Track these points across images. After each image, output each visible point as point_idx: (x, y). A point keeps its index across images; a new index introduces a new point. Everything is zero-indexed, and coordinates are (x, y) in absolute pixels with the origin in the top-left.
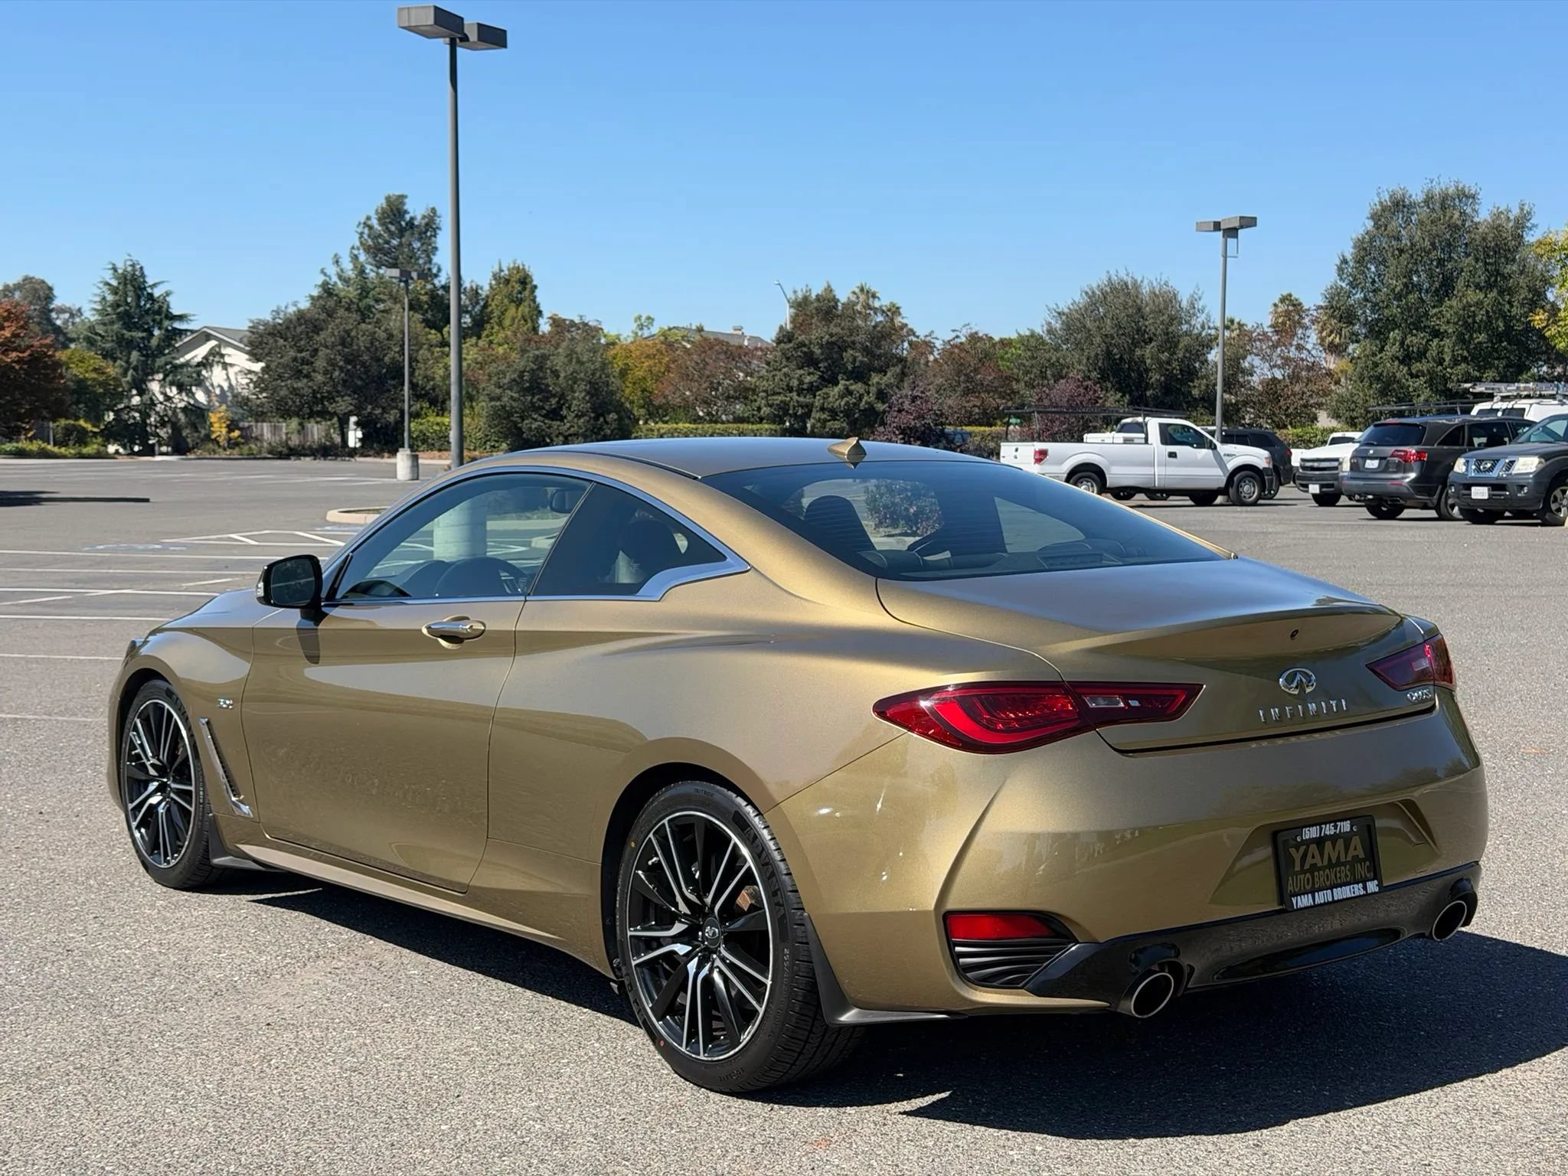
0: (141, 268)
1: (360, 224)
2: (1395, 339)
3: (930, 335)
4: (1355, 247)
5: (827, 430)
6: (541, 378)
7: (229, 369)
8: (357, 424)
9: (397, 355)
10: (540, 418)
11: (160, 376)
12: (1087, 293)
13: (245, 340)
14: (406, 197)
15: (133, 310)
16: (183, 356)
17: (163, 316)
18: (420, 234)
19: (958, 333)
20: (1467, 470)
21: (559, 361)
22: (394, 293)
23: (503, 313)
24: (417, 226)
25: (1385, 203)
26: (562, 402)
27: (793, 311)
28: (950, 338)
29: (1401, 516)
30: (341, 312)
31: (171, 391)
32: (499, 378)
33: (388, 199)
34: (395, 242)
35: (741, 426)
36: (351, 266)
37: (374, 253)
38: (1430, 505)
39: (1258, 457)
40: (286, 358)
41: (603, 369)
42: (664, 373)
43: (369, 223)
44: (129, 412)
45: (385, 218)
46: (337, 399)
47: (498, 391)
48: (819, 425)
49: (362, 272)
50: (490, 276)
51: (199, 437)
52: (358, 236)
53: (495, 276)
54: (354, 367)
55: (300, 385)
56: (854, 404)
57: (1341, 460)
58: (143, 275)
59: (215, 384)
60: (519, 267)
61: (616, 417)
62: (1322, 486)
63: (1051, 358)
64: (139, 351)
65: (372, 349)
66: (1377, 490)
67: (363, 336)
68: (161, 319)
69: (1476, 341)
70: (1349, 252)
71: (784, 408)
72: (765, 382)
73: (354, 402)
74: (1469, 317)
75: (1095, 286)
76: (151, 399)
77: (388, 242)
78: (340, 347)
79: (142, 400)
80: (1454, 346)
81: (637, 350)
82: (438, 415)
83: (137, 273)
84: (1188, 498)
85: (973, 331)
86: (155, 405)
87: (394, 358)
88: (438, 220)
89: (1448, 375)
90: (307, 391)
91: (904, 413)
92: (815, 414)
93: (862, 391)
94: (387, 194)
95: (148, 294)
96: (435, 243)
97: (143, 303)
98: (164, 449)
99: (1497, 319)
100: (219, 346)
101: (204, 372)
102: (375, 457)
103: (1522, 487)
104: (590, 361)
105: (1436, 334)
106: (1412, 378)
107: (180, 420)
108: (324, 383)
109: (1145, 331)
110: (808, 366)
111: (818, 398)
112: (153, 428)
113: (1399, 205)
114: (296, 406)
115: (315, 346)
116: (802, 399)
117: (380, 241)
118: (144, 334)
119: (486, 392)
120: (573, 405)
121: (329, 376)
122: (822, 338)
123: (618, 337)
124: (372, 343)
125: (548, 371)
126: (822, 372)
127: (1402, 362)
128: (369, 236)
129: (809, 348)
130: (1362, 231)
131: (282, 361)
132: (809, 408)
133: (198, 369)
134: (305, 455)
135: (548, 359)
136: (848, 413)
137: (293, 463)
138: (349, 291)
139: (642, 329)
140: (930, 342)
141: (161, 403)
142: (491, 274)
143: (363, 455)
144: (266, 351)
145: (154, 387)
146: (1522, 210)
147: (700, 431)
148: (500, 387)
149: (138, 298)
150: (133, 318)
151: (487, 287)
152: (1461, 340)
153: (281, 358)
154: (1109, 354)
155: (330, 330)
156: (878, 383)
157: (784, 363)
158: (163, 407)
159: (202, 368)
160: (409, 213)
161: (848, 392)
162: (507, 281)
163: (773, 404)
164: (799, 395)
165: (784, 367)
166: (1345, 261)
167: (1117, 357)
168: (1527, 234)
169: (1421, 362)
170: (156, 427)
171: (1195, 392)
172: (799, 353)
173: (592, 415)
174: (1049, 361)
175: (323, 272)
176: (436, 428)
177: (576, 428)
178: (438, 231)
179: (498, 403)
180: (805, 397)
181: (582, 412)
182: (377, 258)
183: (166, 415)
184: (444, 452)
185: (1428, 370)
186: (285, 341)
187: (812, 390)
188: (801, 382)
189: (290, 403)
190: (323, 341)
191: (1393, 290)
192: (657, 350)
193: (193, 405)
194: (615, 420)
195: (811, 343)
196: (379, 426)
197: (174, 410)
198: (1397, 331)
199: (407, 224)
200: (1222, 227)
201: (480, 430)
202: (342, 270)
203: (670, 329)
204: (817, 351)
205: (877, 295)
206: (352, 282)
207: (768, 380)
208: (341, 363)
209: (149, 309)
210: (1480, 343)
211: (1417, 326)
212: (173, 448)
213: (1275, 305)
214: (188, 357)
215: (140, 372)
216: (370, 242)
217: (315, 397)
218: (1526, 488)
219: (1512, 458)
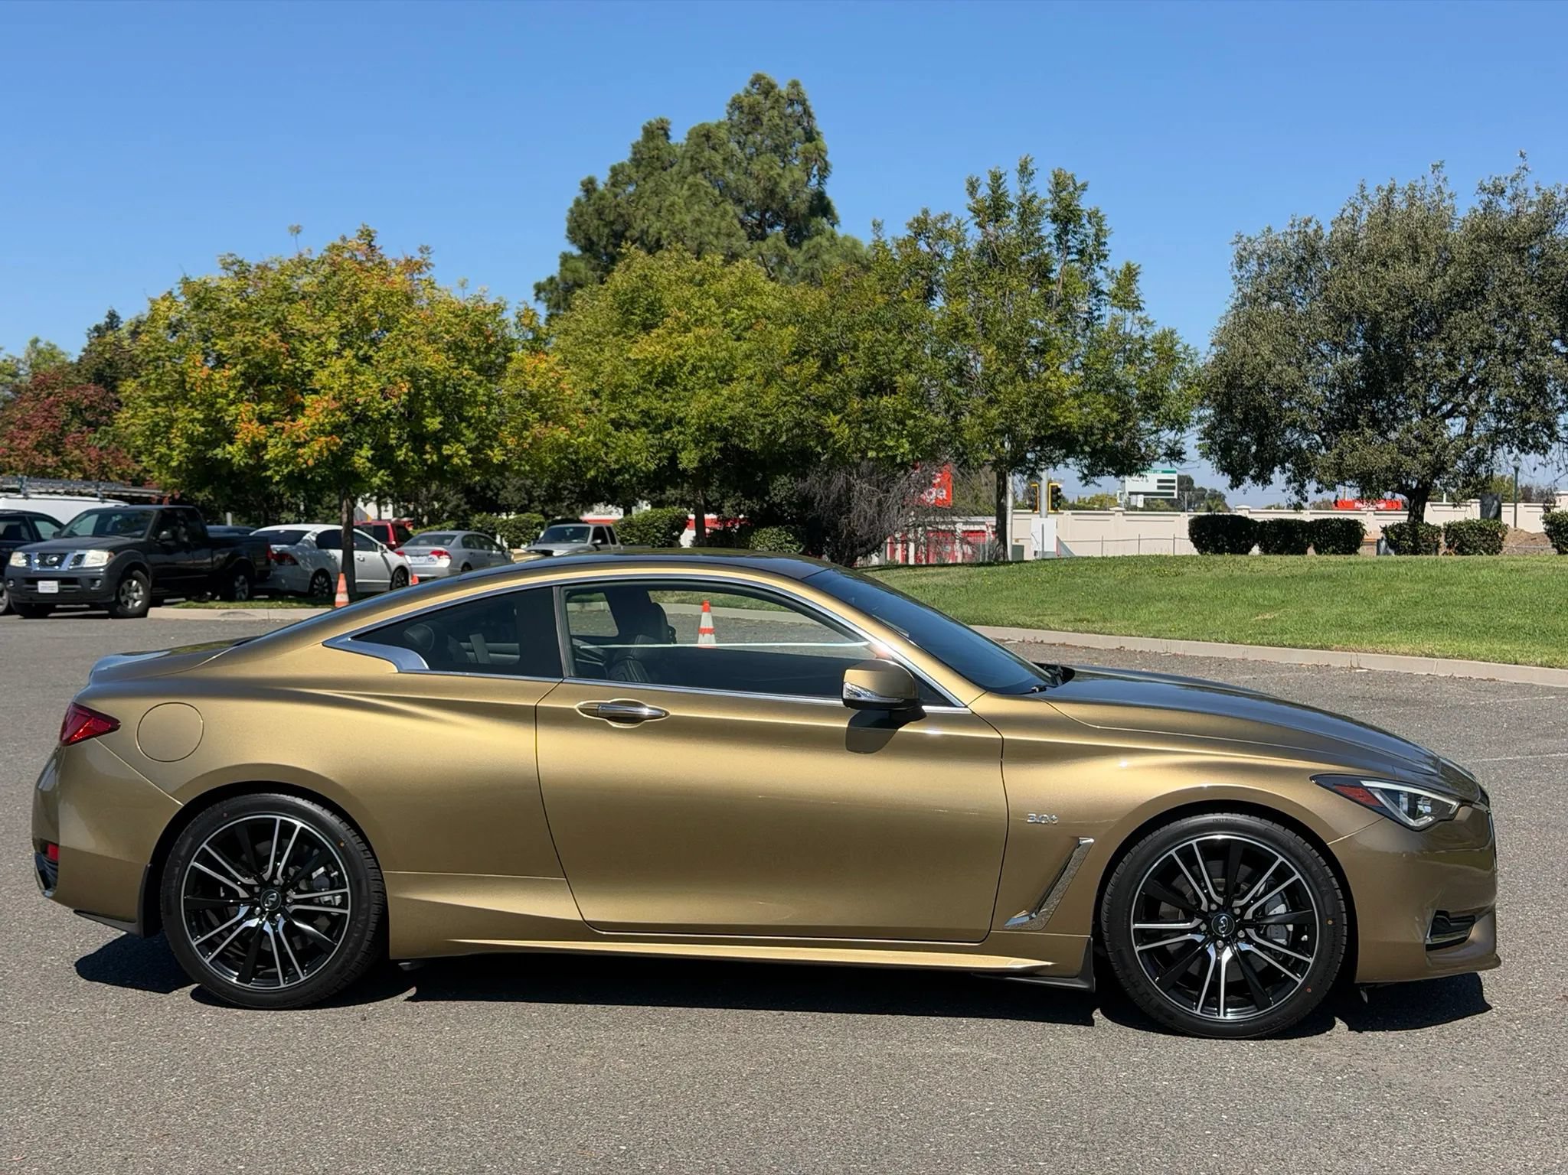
103: (93, 580)
218: (98, 582)
219: (79, 552)
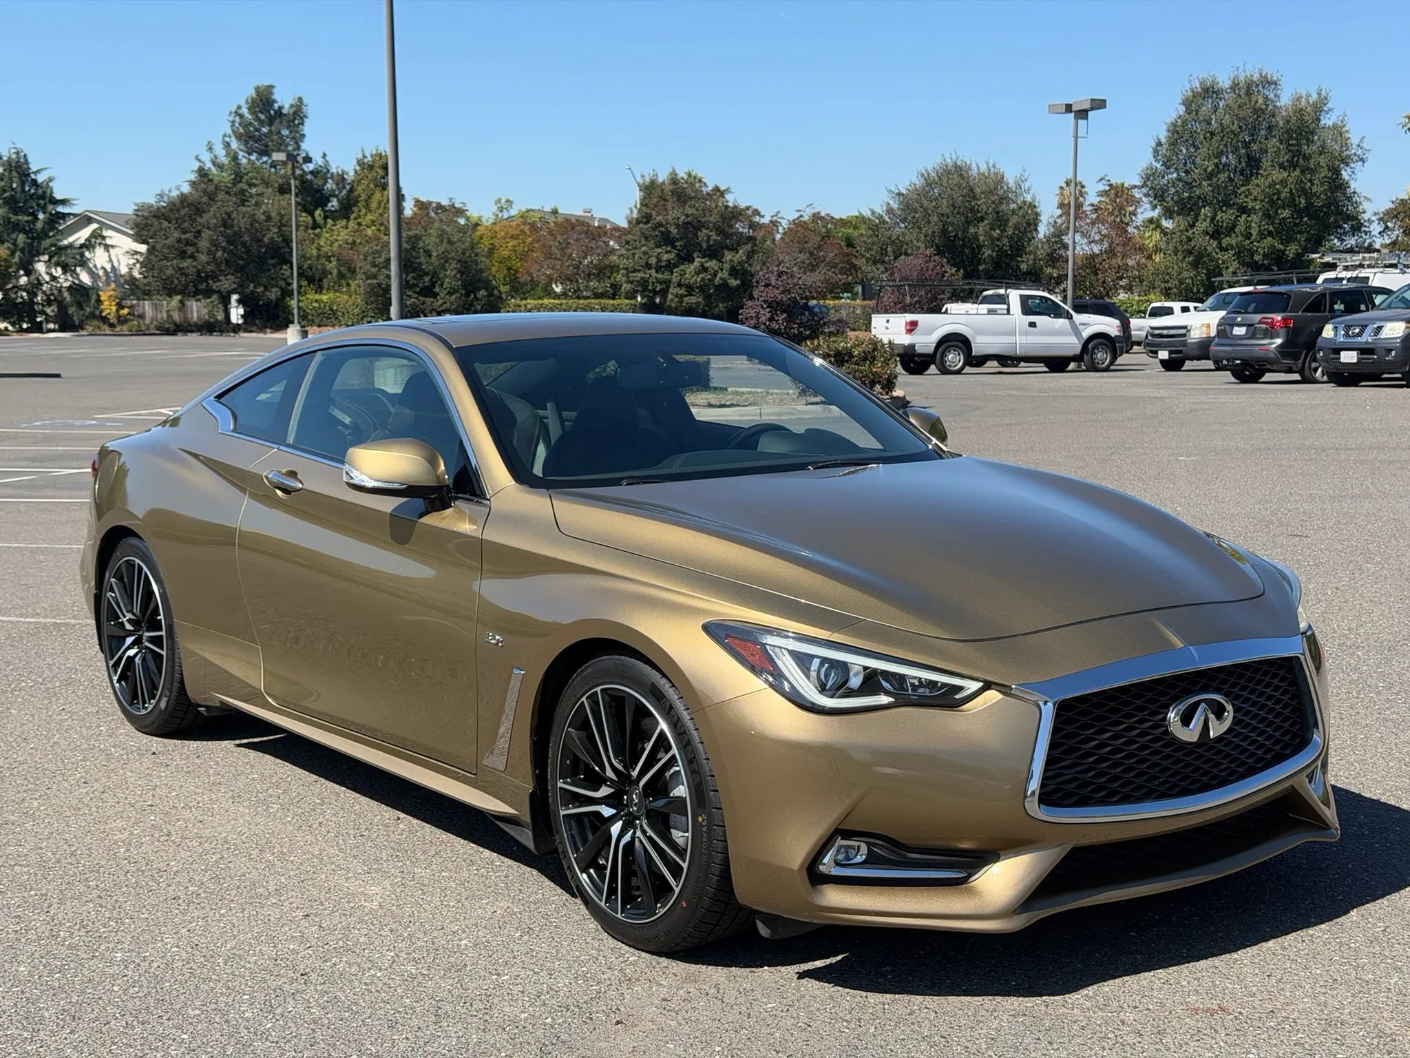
0: (25, 156)
1: (231, 113)
2: (1205, 215)
3: (776, 215)
4: (1168, 131)
5: (684, 304)
6: (415, 258)
7: (111, 250)
8: (239, 301)
9: (275, 236)
10: (414, 295)
11: (46, 257)
12: (922, 175)
13: (131, 222)
14: (273, 87)
15: (18, 195)
16: (66, 239)
17: (47, 200)
18: (288, 122)
19: (802, 213)
20: (1336, 335)
21: (430, 241)
22: (266, 179)
23: (369, 197)
24: (285, 115)
25: (1195, 90)
26: (434, 280)
27: (642, 193)
28: (796, 217)
29: (1263, 379)
30: (221, 196)
31: (56, 272)
32: (374, 258)
33: (257, 89)
34: (265, 130)
35: (603, 301)
36: (224, 153)
37: (245, 140)
38: (1295, 369)
39: (1109, 325)
40: (170, 239)
41: (472, 248)
42: (527, 252)
43: (240, 112)
44: (17, 292)
45: (255, 107)
46: (220, 278)
47: (374, 270)
48: (677, 299)
49: (235, 158)
50: (355, 162)
51: (83, 315)
52: (230, 124)
53: (359, 162)
54: (236, 247)
55: (185, 265)
56: (710, 280)
57: (1189, 328)
58: (27, 162)
59: (99, 266)
60: (381, 154)
61: (485, 294)
62: (1171, 352)
63: (891, 236)
64: (24, 233)
65: (253, 231)
66: (1245, 356)
67: (243, 218)
68: (45, 204)
69: (1282, 216)
70: (1163, 136)
71: (644, 283)
72: (625, 261)
73: (237, 280)
74: (1274, 194)
75: (930, 168)
76: (38, 279)
77: (258, 130)
78: (222, 229)
79: (29, 280)
80: (1261, 222)
81: (501, 230)
82: (316, 292)
83: (21, 160)
84: (1043, 365)
85: (816, 211)
86: (42, 285)
87: (272, 238)
88: (304, 109)
89: (1255, 248)
90: (192, 271)
91: (770, 287)
92: (673, 290)
93: (716, 268)
94: (256, 85)
95: (33, 179)
96: (302, 130)
97: (27, 188)
98: (51, 326)
99: (1299, 197)
100: (100, 228)
101: (87, 254)
102: (259, 332)
103: (1390, 351)
104: (459, 241)
105: (1243, 210)
106: (1221, 251)
107: (65, 298)
108: (207, 263)
109: (978, 210)
110: (665, 245)
111: (675, 274)
112: (40, 307)
113: (1209, 91)
114: (182, 285)
115: (198, 228)
116: (660, 276)
117: (252, 129)
118: (30, 218)
119: (362, 271)
120: (445, 283)
121: (212, 256)
122: (679, 218)
123: (480, 218)
124: (252, 225)
125: (421, 250)
126: (678, 250)
127: (1212, 237)
128: (240, 124)
129: (666, 228)
130: (1174, 116)
131: (167, 242)
132: (667, 283)
133: (82, 250)
134: (192, 331)
135: (420, 239)
136: (703, 289)
137: (179, 338)
138: (223, 177)
139: (501, 211)
140: (776, 221)
141: (47, 283)
142: (355, 161)
143: (246, 331)
144: (151, 233)
145: (41, 267)
146: (1319, 94)
147: (564, 307)
148: (375, 266)
149: (23, 183)
150: (19, 202)
151: (352, 173)
152: (1267, 216)
153: (167, 238)
154: (944, 232)
155: (212, 213)
156: (731, 260)
157: (643, 242)
158: (49, 286)
159: (85, 249)
160: (277, 102)
161: (704, 269)
162: (371, 167)
163: (633, 281)
164: (657, 272)
165: (643, 246)
166: (1159, 144)
167: (953, 234)
168: (1324, 118)
169: (1230, 237)
170: (43, 305)
171: (1024, 267)
172: (657, 233)
173: (463, 292)
174: (890, 238)
175: (197, 158)
176: (316, 305)
177: (448, 304)
178: (305, 120)
179: (375, 281)
180: (663, 274)
181: (454, 289)
182: (249, 146)
183: (52, 294)
184: (324, 328)
185: (1237, 244)
186: (169, 222)
187: (670, 267)
188: (659, 260)
189: (176, 282)
190: (206, 223)
191: (1205, 170)
192: (521, 230)
193: (78, 285)
194: (485, 296)
195: (667, 223)
196: (261, 303)
197: (60, 290)
198: (1207, 208)
199: (275, 112)
200: (1073, 109)
201: (357, 307)
202: (216, 157)
203: (528, 211)
204: (674, 231)
205: (704, 180)
206: (226, 167)
207: (628, 259)
208: (224, 244)
209: (34, 194)
210: (1284, 218)
211: (1226, 203)
212: (59, 326)
213: (1061, 188)
214: (71, 239)
215: (27, 254)
216: (241, 130)
217: (199, 276)
218: (1393, 352)
219: (1380, 324)
